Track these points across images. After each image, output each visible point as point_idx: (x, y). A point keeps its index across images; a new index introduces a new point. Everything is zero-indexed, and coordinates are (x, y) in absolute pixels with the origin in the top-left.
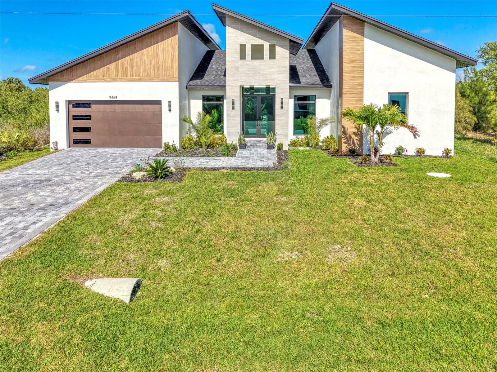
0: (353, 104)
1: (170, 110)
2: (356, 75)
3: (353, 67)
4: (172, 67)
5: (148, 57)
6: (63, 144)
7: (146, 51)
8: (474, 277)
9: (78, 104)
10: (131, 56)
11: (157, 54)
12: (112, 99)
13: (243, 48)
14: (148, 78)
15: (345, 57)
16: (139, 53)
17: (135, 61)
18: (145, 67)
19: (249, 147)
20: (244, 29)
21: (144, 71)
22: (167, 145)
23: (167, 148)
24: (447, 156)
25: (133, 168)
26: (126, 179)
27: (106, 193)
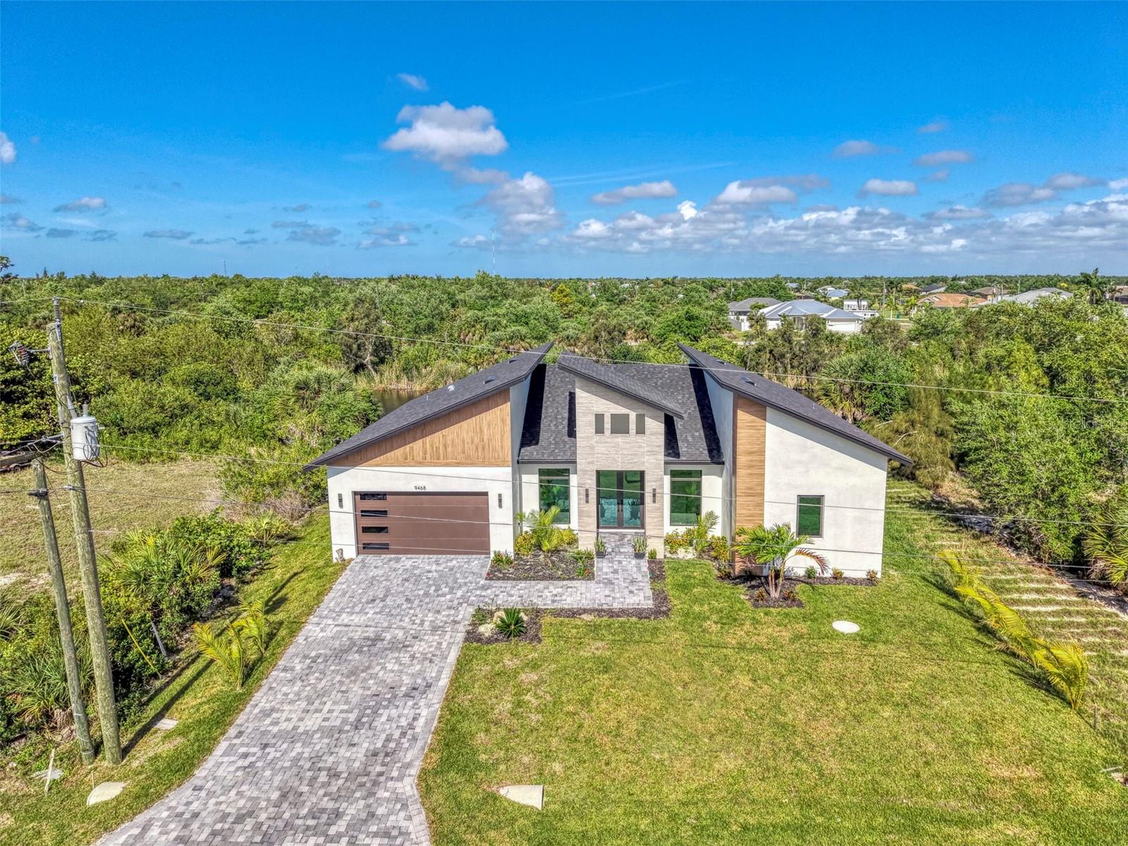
0: (750, 510)
1: (500, 506)
2: (755, 471)
3: (751, 461)
4: (502, 447)
5: (468, 433)
6: (350, 552)
8: (832, 780)
10: (445, 432)
11: (481, 428)
12: (418, 490)
13: (599, 418)
14: (469, 461)
15: (740, 448)
16: (456, 426)
17: (449, 438)
18: (464, 446)
19: (610, 553)
20: (601, 394)
21: (464, 453)
22: (498, 555)
23: (499, 559)
24: (871, 580)
25: (471, 610)
26: (472, 636)
27: (462, 666)
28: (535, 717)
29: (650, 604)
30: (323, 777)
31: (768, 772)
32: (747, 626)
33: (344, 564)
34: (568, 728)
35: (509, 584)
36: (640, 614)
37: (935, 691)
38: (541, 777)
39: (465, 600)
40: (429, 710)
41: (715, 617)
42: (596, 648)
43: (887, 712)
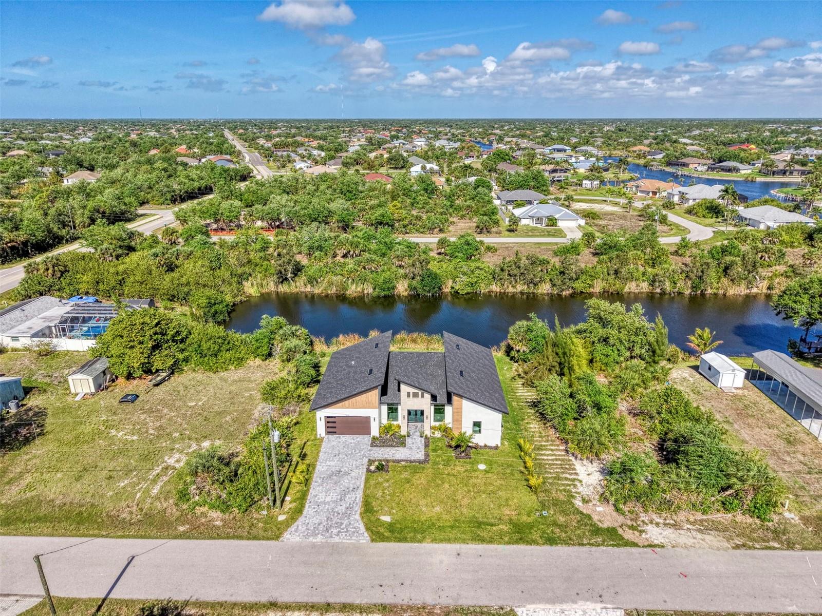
0: (457, 425)
1: (375, 421)
2: (459, 414)
3: (458, 411)
5: (364, 398)
6: (323, 434)
11: (368, 397)
12: (347, 416)
13: (409, 394)
16: (360, 397)
17: (358, 400)
19: (412, 435)
20: (409, 386)
21: (362, 404)
22: (374, 437)
23: (374, 438)
24: (496, 448)
25: (367, 460)
26: (368, 470)
27: (367, 480)
28: (388, 497)
29: (423, 458)
30: (336, 514)
31: (449, 512)
32: (452, 467)
33: (322, 439)
34: (397, 499)
35: (378, 448)
36: (420, 462)
37: (499, 490)
38: (390, 514)
39: (364, 456)
40: (359, 495)
41: (442, 463)
42: (405, 475)
43: (484, 496)
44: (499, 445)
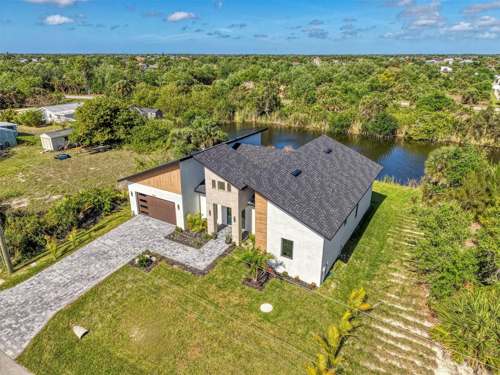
1: (179, 209)
4: (178, 186)
5: (167, 178)
6: (136, 212)
7: (166, 174)
9: (141, 194)
10: (160, 176)
11: (171, 177)
12: (153, 196)
13: (214, 182)
14: (168, 189)
19: (219, 238)
21: (166, 185)
22: (177, 228)
24: (313, 287)
25: (145, 250)
26: (132, 262)
29: (203, 268)
33: (133, 217)
35: (169, 242)
36: (195, 272)
38: (92, 327)
39: (148, 245)
44: (318, 285)
